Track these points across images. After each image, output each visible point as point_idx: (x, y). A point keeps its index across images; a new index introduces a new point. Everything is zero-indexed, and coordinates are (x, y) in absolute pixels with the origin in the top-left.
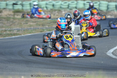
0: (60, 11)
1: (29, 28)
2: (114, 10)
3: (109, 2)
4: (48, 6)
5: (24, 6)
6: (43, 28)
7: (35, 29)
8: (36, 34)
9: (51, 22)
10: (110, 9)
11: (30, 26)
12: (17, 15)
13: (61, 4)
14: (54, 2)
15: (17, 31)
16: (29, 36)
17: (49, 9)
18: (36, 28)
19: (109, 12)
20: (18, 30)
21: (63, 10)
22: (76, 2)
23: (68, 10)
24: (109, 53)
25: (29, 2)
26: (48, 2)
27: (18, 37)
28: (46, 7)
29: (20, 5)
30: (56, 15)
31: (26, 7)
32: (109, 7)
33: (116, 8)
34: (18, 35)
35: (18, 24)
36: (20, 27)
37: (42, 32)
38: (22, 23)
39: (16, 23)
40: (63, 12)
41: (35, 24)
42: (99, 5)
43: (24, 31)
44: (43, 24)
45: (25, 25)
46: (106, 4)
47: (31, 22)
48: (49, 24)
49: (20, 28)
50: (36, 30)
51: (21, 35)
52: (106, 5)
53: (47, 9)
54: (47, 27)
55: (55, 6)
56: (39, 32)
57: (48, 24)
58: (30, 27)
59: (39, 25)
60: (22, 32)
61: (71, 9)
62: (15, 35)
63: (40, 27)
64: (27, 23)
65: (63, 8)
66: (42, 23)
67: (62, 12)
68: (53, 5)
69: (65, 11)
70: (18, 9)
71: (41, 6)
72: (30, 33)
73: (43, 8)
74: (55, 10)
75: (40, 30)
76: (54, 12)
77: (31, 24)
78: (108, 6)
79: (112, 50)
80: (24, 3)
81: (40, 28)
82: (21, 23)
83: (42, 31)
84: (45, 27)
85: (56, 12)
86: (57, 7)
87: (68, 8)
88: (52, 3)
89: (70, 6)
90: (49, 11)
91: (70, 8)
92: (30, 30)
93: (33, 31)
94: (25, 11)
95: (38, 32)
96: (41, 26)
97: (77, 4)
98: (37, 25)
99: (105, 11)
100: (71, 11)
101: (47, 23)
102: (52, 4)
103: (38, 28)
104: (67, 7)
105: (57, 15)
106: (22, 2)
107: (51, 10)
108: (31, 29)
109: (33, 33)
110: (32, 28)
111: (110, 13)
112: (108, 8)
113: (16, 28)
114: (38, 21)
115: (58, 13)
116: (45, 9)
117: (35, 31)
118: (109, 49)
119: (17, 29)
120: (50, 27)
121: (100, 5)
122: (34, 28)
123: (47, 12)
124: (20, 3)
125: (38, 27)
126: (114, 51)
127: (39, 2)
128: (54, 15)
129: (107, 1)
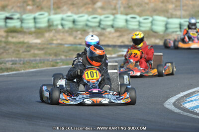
0: (84, 31)
1: (32, 59)
2: (176, 32)
3: (168, 18)
4: (64, 22)
5: (23, 22)
6: (56, 60)
8: (44, 69)
9: (70, 50)
10: (170, 30)
11: (35, 55)
12: (13, 37)
13: (88, 21)
14: (75, 17)
15: (12, 64)
16: (32, 72)
17: (66, 28)
18: (43, 60)
19: (168, 35)
20: (14, 63)
21: (90, 30)
22: (112, 17)
23: (99, 30)
24: (168, 105)
25: (32, 16)
26: (64, 16)
28: (62, 25)
29: (18, 21)
30: (77, 38)
31: (28, 23)
32: (169, 26)
33: (180, 28)
34: (13, 71)
35: (13, 53)
36: (16, 57)
37: (55, 66)
38: (21, 51)
39: (10, 51)
41: (42, 52)
42: (152, 22)
43: (23, 64)
44: (56, 53)
45: (25, 53)
46: (163, 21)
47: (36, 49)
48: (67, 52)
49: (17, 59)
50: (44, 63)
52: (164, 23)
53: (63, 28)
54: (63, 57)
55: (76, 23)
56: (49, 66)
57: (65, 54)
58: (34, 57)
59: (50, 55)
60: (21, 66)
61: (104, 29)
62: (9, 70)
63: (51, 58)
64: (29, 51)
65: (91, 27)
66: (55, 51)
67: (88, 33)
68: (74, 22)
69: (93, 31)
70: (15, 27)
71: (53, 22)
72: (34, 67)
73: (57, 25)
74: (77, 30)
75: (52, 63)
76: (75, 33)
77: (36, 52)
79: (173, 100)
80: (24, 16)
81: (50, 60)
82: (19, 51)
83: (54, 64)
84: (59, 58)
85: (79, 32)
86: (80, 25)
87: (99, 26)
88: (71, 19)
89: (102, 23)
90: (67, 32)
91: (102, 26)
92: (34, 62)
93: (40, 65)
94: (25, 30)
95: (47, 66)
96: (53, 56)
97: (113, 20)
98: (45, 54)
99: (162, 33)
100: (104, 31)
103: (48, 60)
104: (97, 24)
105: (80, 39)
106: (21, 15)
107: (70, 29)
108: (35, 60)
109: (39, 68)
110: (38, 58)
112: (167, 28)
113: (10, 59)
114: (47, 48)
115: (81, 34)
116: (60, 27)
117: (42, 65)
118: (168, 98)
119: (12, 61)
120: (68, 58)
121: (154, 22)
122: (40, 60)
123: (63, 32)
124: (17, 16)
125: (48, 58)
126: (177, 100)
127: (49, 15)
128: (75, 37)
129: (165, 16)
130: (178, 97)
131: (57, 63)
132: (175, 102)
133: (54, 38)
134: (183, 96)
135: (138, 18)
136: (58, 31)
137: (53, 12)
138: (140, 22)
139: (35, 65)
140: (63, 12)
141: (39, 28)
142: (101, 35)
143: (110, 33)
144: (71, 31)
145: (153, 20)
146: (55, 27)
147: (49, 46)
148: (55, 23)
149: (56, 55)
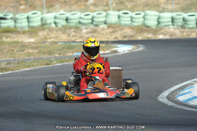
0: (78, 28)
1: (26, 58)
2: (168, 26)
3: (160, 12)
4: (57, 21)
5: (17, 21)
6: (50, 58)
7: (37, 60)
8: (39, 67)
9: (64, 48)
10: (163, 24)
11: (29, 54)
12: (7, 37)
13: (81, 18)
14: (68, 15)
15: (7, 64)
16: (27, 71)
17: (60, 26)
18: (37, 58)
19: (161, 29)
20: (9, 63)
21: (84, 27)
22: (104, 14)
23: (92, 26)
24: (162, 98)
25: (26, 15)
26: (57, 14)
27: (8, 74)
28: (55, 23)
29: (12, 20)
30: (71, 35)
31: (21, 23)
32: (160, 20)
33: (172, 22)
34: (9, 71)
35: (8, 52)
36: (11, 57)
37: (49, 65)
38: (15, 51)
39: (5, 51)
40: (84, 31)
41: (37, 51)
42: (144, 17)
43: (18, 63)
44: (49, 51)
45: (19, 53)
46: (155, 16)
47: (31, 48)
48: (61, 50)
49: (12, 59)
51: (13, 70)
52: (157, 17)
53: (56, 26)
54: (57, 55)
55: (69, 21)
56: (43, 65)
57: (59, 52)
58: (28, 56)
59: (44, 53)
60: (16, 65)
61: (96, 25)
62: (4, 70)
63: (45, 56)
64: (23, 51)
65: (84, 24)
66: (49, 49)
67: (82, 30)
68: (67, 19)
69: (86, 28)
70: (8, 27)
71: (46, 20)
72: (29, 66)
73: (50, 24)
74: (70, 28)
75: (46, 61)
76: (68, 31)
77: (30, 51)
78: (158, 19)
79: (166, 93)
80: (18, 16)
82: (13, 51)
83: (49, 62)
84: (53, 56)
85: (72, 30)
86: (73, 22)
87: (92, 23)
89: (94, 19)
90: (60, 30)
91: (94, 23)
92: (28, 62)
94: (19, 30)
95: (41, 65)
96: (47, 54)
97: (106, 17)
98: (40, 52)
99: (154, 27)
100: (96, 28)
101: (58, 50)
102: (65, 18)
103: (42, 59)
104: (91, 21)
105: (74, 36)
106: (15, 15)
107: (64, 26)
108: (30, 59)
109: (33, 67)
110: (32, 57)
111: (163, 31)
112: (159, 23)
113: (5, 59)
114: (41, 47)
115: (75, 32)
116: (53, 25)
117: (36, 63)
118: (161, 91)
119: (7, 61)
120: (62, 55)
121: (146, 17)
122: (35, 58)
123: (57, 30)
124: (10, 16)
125: (42, 57)
126: (170, 94)
127: (42, 14)
128: (69, 35)
129: (157, 11)
130: (171, 91)
131: (52, 61)
132: (168, 96)
133: (48, 37)
134: (176, 90)
135: (131, 14)
136: (51, 30)
137: (45, 10)
138: (132, 18)
139: (29, 64)
140: (55, 10)
141: (33, 27)
142: (94, 31)
143: (103, 29)
144: (64, 29)
145: (145, 15)
146: (48, 26)
147: (43, 45)
148: (48, 22)
149: (50, 53)
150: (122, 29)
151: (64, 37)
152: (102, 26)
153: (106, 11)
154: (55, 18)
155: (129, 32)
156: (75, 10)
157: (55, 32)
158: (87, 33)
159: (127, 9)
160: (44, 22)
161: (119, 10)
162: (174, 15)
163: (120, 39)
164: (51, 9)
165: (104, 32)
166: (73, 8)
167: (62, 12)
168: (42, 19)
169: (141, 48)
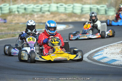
0: (32, 14)
3: (83, 4)
4: (19, 10)
6: (15, 33)
8: (7, 39)
9: (23, 27)
10: (84, 12)
13: (34, 8)
14: (26, 6)
17: (21, 13)
18: (7, 33)
19: (83, 15)
21: (35, 14)
22: (48, 5)
23: (41, 13)
26: (19, 6)
28: (18, 11)
33: (91, 10)
40: (36, 16)
41: (6, 28)
48: (21, 28)
50: (7, 35)
52: (80, 8)
53: (19, 13)
54: (19, 31)
55: (27, 10)
56: (10, 37)
58: (1, 31)
59: (11, 30)
61: (43, 13)
63: (11, 32)
65: (35, 12)
66: (14, 27)
67: (34, 15)
68: (25, 9)
69: (37, 14)
71: (12, 9)
73: (15, 12)
74: (27, 14)
75: (12, 35)
76: (26, 16)
77: (2, 28)
78: (82, 9)
81: (11, 33)
83: (14, 36)
84: (17, 31)
85: (28, 16)
86: (29, 11)
87: (41, 11)
88: (23, 7)
89: (43, 9)
90: (21, 15)
93: (5, 36)
95: (9, 37)
96: (13, 30)
97: (49, 7)
98: (8, 29)
99: (79, 14)
104: (39, 10)
107: (23, 13)
108: (2, 34)
109: (4, 38)
110: (3, 32)
111: (84, 16)
112: (82, 11)
115: (30, 16)
116: (17, 13)
118: (84, 54)
121: (74, 8)
122: (5, 33)
126: (89, 55)
127: (10, 5)
128: (26, 19)
129: (81, 4)
130: (90, 53)
131: (15, 35)
132: (88, 56)
133: (13, 20)
134: (93, 52)
135: (65, 6)
136: (15, 15)
137: (12, 3)
138: (65, 8)
139: (2, 37)
140: (18, 3)
141: (4, 14)
142: (42, 16)
143: (47, 15)
144: (24, 15)
145: (74, 6)
146: (13, 13)
147: (10, 25)
148: (14, 10)
149: (15, 30)
150: (60, 15)
151: (23, 20)
152: (47, 13)
153: (49, 3)
154: (18, 8)
155: (63, 17)
156: (30, 3)
157: (18, 17)
158: (38, 17)
159: (62, 2)
160: (11, 11)
161: (57, 3)
162: (91, 6)
163: (58, 21)
164: (15, 3)
165: (48, 17)
166: (29, 2)
167: (22, 4)
168: (10, 9)
169: (71, 27)
